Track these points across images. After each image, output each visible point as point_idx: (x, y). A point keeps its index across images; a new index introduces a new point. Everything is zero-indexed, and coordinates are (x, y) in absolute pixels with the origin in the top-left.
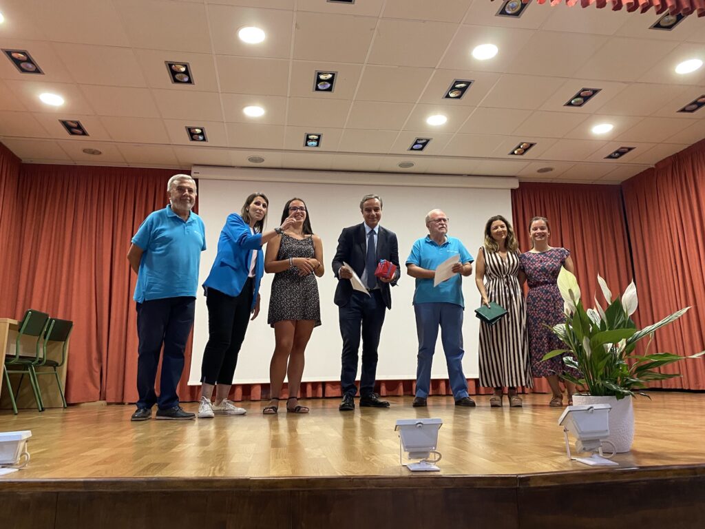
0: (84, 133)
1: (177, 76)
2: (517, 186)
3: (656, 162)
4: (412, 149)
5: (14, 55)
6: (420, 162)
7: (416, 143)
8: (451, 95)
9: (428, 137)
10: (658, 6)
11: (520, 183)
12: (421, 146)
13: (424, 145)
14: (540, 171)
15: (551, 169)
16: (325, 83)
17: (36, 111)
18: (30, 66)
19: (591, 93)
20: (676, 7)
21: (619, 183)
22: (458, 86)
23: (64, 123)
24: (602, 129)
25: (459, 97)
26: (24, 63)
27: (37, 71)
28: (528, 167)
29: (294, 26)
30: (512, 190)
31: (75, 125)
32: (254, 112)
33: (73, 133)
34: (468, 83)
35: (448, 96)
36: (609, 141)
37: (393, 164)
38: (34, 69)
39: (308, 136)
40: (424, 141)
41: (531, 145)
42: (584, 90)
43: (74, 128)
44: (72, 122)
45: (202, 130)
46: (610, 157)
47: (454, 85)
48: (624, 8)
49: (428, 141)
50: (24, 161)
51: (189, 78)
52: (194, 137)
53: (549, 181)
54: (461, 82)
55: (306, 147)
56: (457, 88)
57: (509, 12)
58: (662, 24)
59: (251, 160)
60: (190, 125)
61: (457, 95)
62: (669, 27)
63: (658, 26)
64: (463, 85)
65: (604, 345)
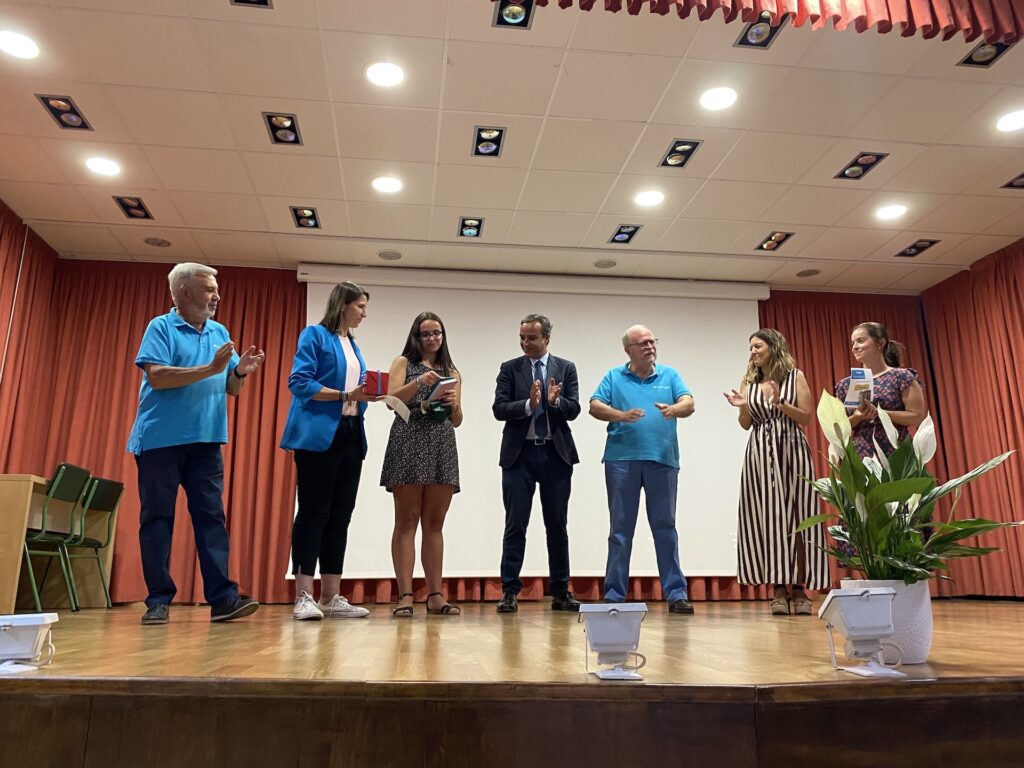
0: (147, 216)
1: (279, 134)
2: (766, 296)
3: (971, 263)
4: (614, 241)
5: (52, 102)
6: (626, 260)
7: (619, 233)
8: (670, 162)
9: (636, 224)
10: (967, 30)
11: (772, 292)
12: (627, 236)
13: (631, 234)
14: (800, 274)
15: (816, 272)
16: (488, 144)
17: (82, 184)
18: (74, 118)
19: (874, 159)
20: (993, 32)
21: (916, 293)
22: (680, 148)
23: (120, 201)
24: (891, 212)
25: (681, 165)
26: (66, 115)
27: (84, 126)
28: (783, 269)
29: (445, 62)
30: (760, 302)
31: (135, 204)
32: (388, 185)
33: (131, 216)
34: (695, 145)
35: (665, 164)
36: (902, 231)
37: (586, 262)
38: (79, 123)
39: (464, 220)
40: (631, 229)
41: (788, 236)
42: (863, 155)
43: (133, 208)
44: (131, 199)
45: (313, 211)
46: (903, 254)
47: (674, 147)
48: (919, 33)
49: (637, 229)
50: (62, 255)
51: (296, 137)
52: (302, 221)
53: (813, 290)
54: (684, 143)
55: (461, 237)
56: (678, 152)
57: (753, 41)
58: (975, 59)
59: (382, 255)
60: (297, 204)
61: (679, 162)
62: (986, 63)
63: (969, 61)
64: (687, 147)
65: (887, 505)
